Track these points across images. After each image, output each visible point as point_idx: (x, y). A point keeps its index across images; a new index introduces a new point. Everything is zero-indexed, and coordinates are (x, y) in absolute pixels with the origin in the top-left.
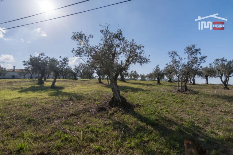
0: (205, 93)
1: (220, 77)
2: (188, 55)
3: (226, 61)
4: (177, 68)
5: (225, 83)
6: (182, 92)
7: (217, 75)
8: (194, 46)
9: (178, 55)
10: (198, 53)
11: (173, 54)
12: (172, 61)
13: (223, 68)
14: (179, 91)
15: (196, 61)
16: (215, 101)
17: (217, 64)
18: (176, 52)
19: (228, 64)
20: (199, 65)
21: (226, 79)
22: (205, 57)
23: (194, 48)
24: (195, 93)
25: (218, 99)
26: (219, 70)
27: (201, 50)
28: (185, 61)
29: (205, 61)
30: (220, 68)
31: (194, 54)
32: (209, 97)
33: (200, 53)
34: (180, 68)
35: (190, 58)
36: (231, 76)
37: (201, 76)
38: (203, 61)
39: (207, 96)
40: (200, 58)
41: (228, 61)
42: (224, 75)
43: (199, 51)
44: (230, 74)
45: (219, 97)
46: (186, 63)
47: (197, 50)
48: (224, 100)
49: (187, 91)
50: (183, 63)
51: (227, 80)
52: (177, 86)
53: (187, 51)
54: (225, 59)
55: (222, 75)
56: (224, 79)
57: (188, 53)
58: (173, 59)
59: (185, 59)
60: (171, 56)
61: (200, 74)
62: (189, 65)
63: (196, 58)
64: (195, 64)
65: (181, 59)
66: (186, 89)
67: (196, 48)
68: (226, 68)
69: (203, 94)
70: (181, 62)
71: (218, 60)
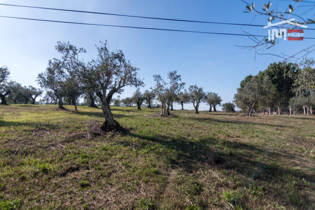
0: (183, 116)
1: (193, 102)
2: (170, 80)
3: (197, 88)
4: (161, 92)
5: (196, 108)
6: (166, 116)
7: (191, 101)
8: (175, 72)
9: (162, 80)
10: (179, 80)
11: (158, 77)
12: (157, 85)
13: (195, 94)
14: (162, 115)
15: (177, 87)
16: (191, 122)
17: (191, 90)
18: (160, 76)
19: (199, 91)
20: (179, 90)
21: (197, 104)
22: (184, 84)
23: (176, 74)
24: (176, 117)
25: (193, 120)
26: (192, 96)
27: (181, 77)
28: (168, 86)
29: (183, 87)
30: (193, 94)
31: (175, 80)
32: (187, 119)
33: (180, 79)
34: (164, 92)
35: (172, 83)
36: (200, 102)
37: (178, 102)
38: (182, 87)
39: (185, 118)
40: (180, 84)
41: (199, 88)
42: (195, 101)
43: (180, 78)
44: (200, 100)
45: (193, 119)
46: (169, 88)
47: (178, 76)
48: (197, 121)
49: (170, 115)
50: (166, 87)
51: (197, 106)
52: (161, 112)
53: (170, 76)
54: (197, 86)
55: (194, 101)
56: (196, 105)
57: (171, 78)
58: (157, 82)
59: (168, 84)
60: (155, 80)
61: (177, 100)
62: (171, 90)
63: (177, 83)
64: (176, 89)
65: (165, 84)
66: (169, 114)
67: (178, 74)
68: (197, 95)
69: (182, 117)
70: (164, 86)
71: (192, 87)
